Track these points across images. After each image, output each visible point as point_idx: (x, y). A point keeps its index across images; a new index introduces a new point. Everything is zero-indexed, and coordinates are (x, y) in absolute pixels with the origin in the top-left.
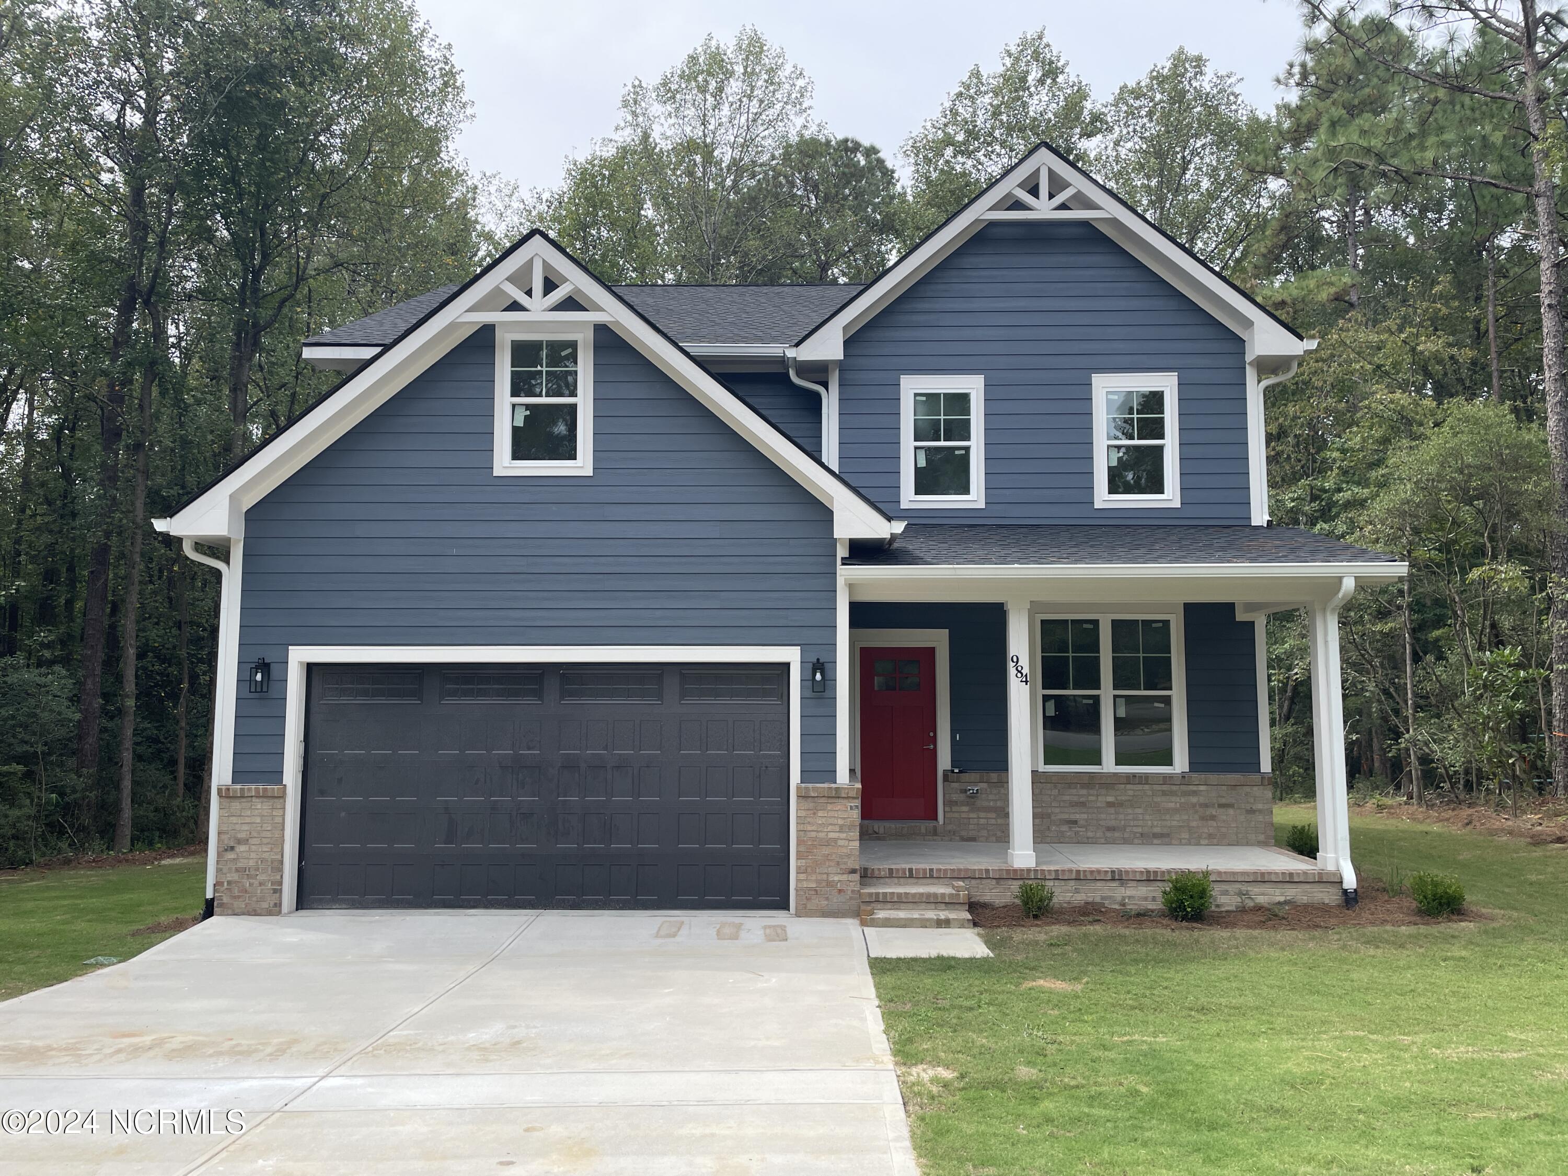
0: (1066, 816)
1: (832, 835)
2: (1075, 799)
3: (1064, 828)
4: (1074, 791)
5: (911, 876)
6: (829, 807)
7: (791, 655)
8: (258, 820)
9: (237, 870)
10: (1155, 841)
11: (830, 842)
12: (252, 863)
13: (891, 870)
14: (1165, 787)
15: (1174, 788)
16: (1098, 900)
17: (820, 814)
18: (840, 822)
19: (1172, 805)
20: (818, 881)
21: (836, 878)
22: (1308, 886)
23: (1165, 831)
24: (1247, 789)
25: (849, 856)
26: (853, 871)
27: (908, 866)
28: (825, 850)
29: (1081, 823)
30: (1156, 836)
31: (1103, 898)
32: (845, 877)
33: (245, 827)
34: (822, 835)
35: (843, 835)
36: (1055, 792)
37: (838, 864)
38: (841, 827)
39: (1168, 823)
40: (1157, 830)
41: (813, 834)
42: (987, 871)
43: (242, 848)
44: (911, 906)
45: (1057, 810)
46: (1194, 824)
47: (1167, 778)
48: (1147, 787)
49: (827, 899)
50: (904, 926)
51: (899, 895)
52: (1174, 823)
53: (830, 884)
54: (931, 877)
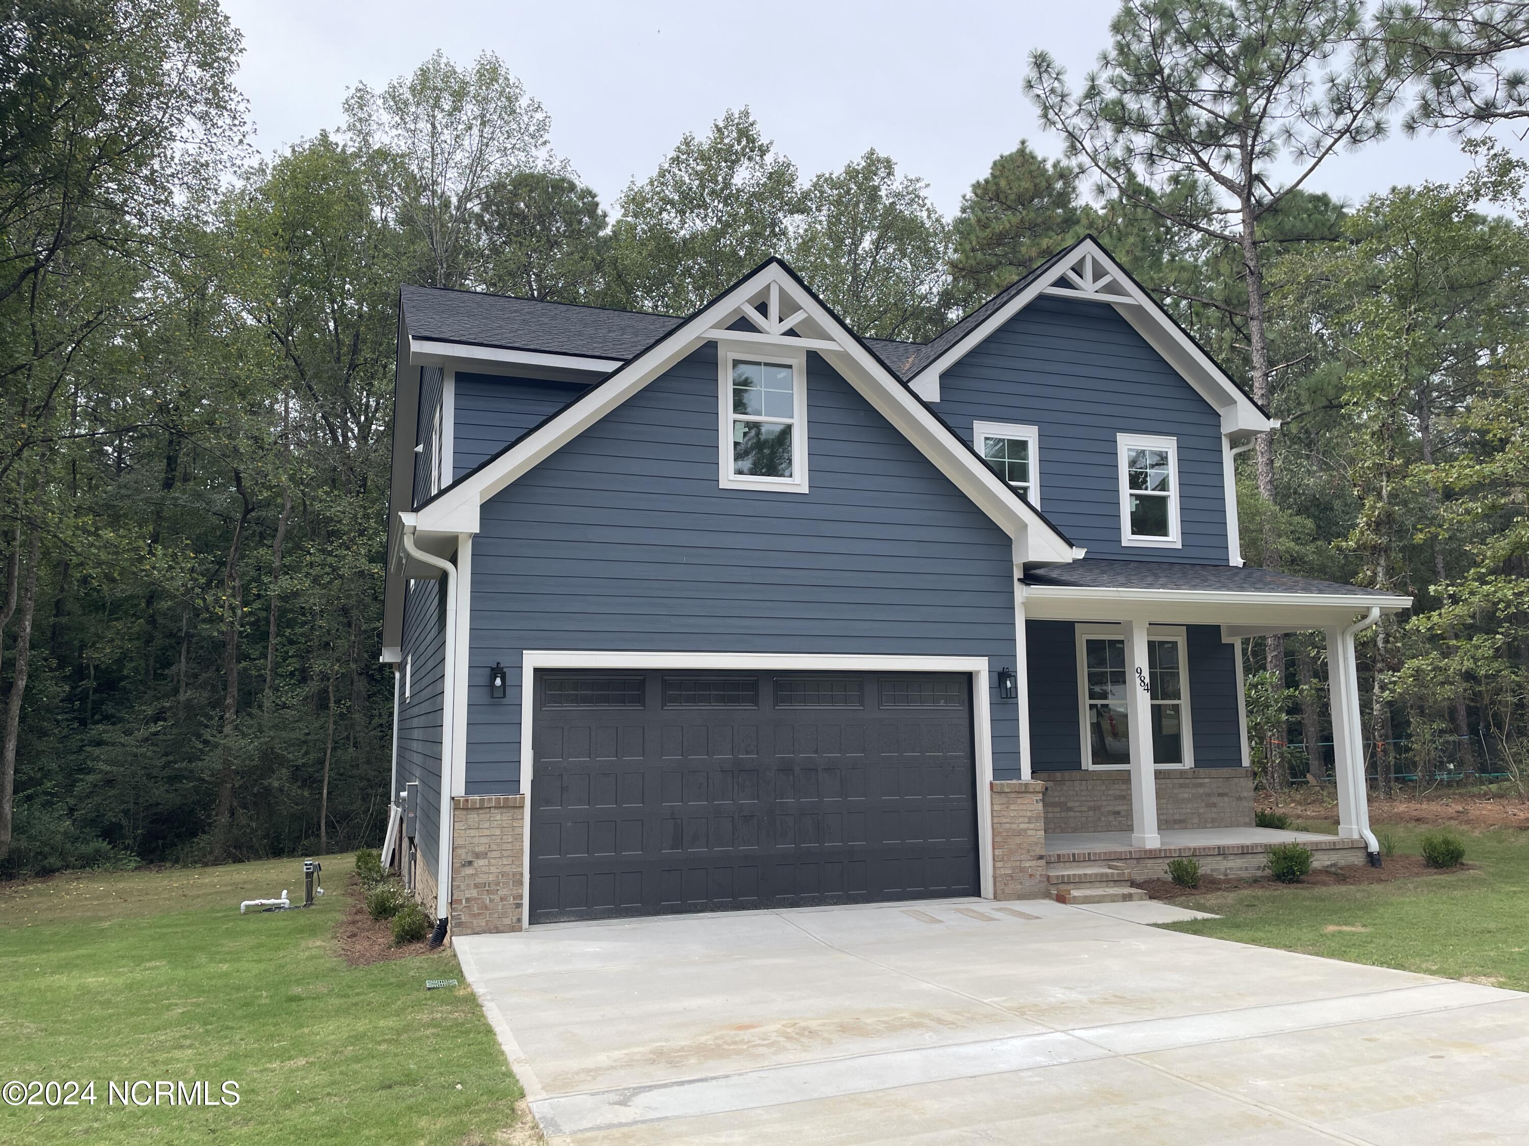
0: (1111, 808)
1: (1022, 826)
2: (1118, 793)
3: (1111, 818)
4: (1117, 786)
5: (1074, 861)
6: (1019, 801)
7: (979, 665)
8: (498, 832)
9: (476, 886)
10: (1176, 826)
11: (1020, 833)
12: (491, 878)
13: (1059, 856)
14: (1181, 781)
15: (1187, 781)
16: (1209, 872)
17: (1012, 807)
18: (1029, 814)
19: (1186, 795)
20: (1013, 868)
21: (1027, 865)
22: (1344, 852)
23: (1182, 817)
24: (1236, 780)
25: (1036, 844)
26: (1041, 857)
27: (1071, 852)
28: (1018, 840)
29: (1123, 813)
30: (1176, 822)
31: (1212, 870)
32: (1034, 863)
33: (484, 840)
34: (1014, 826)
35: (1031, 826)
36: (1103, 788)
37: (1028, 851)
38: (1030, 818)
39: (1184, 811)
40: (1177, 817)
41: (1008, 826)
42: (1130, 852)
43: (481, 862)
44: (1088, 885)
45: (1105, 803)
46: (1201, 811)
47: (1182, 773)
48: (1168, 781)
49: (1021, 883)
50: (1098, 902)
51: (1080, 876)
52: (1189, 811)
53: (1022, 870)
54: (1090, 860)
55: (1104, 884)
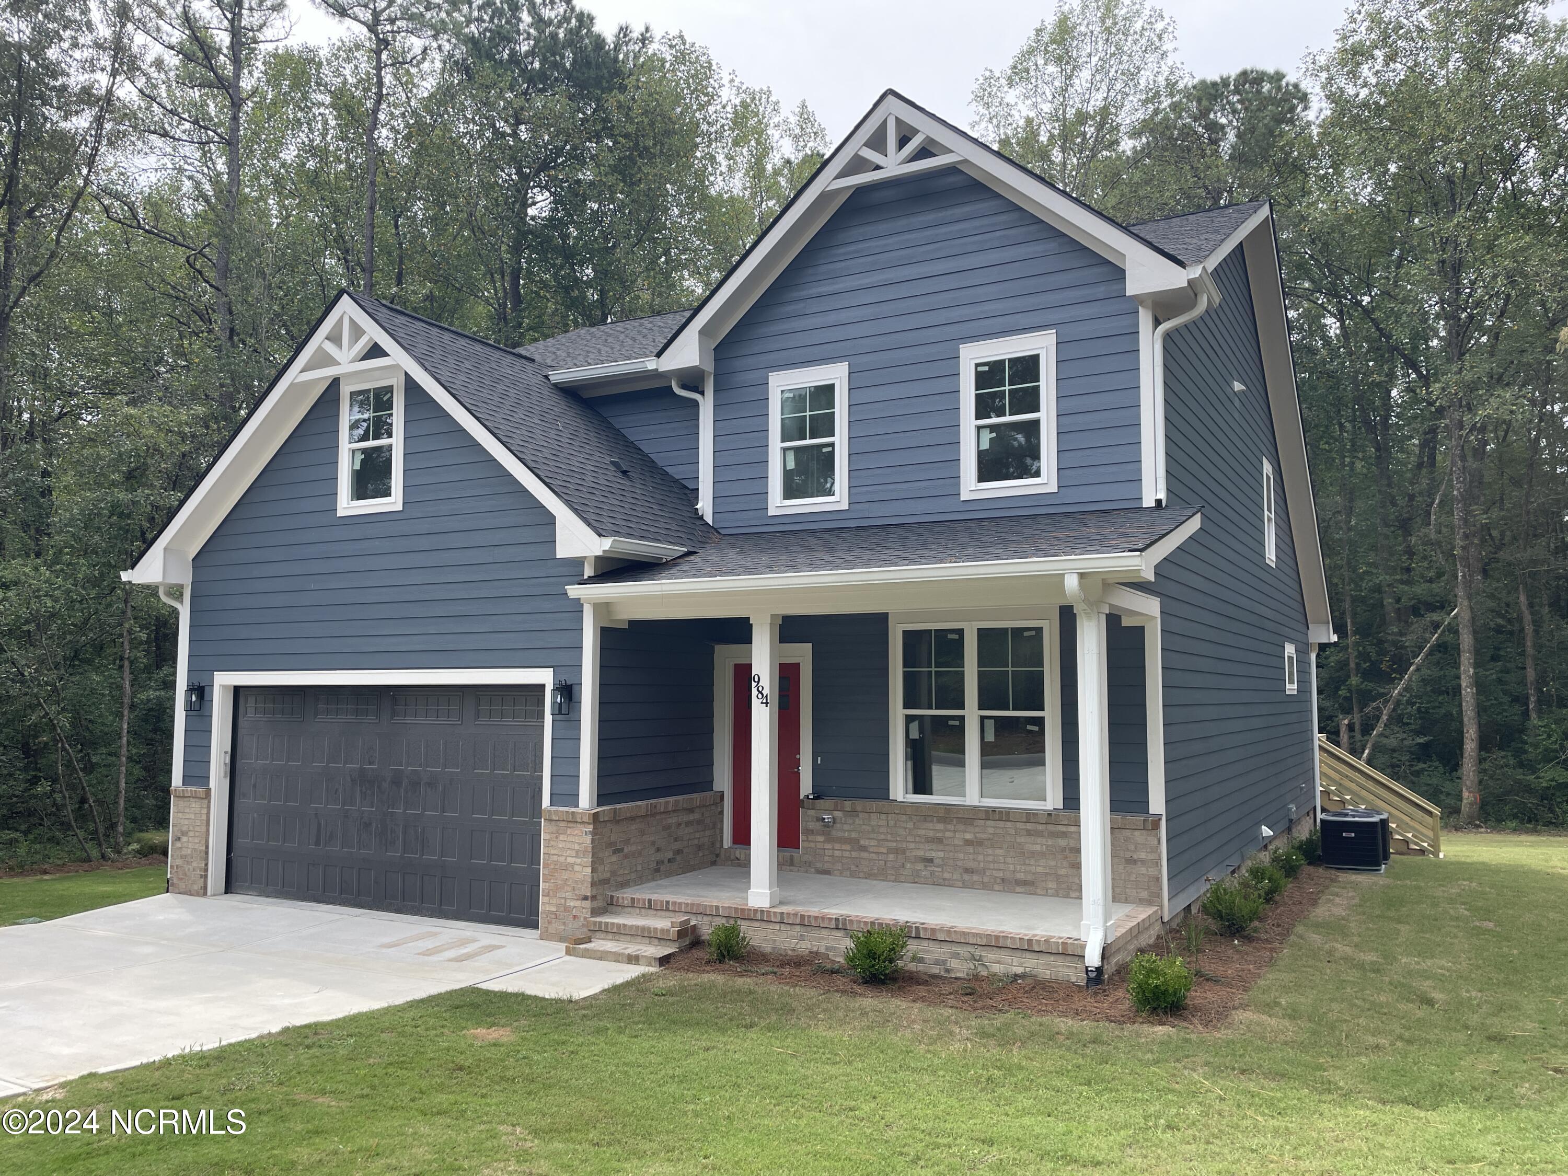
0: (921, 853)
1: (570, 860)
2: (931, 834)
3: (920, 866)
4: (930, 825)
5: (650, 908)
6: (569, 831)
7: (544, 677)
8: (192, 816)
9: (181, 857)
10: (1018, 889)
11: (568, 867)
12: (189, 852)
13: (633, 899)
14: (1029, 826)
15: (1040, 827)
16: (822, 950)
17: (562, 837)
18: (577, 847)
19: (1038, 848)
20: (558, 906)
21: (572, 904)
22: (1052, 958)
23: (1029, 878)
24: (1128, 833)
25: (582, 882)
26: (585, 898)
27: (647, 897)
28: (565, 875)
29: (936, 861)
30: (1020, 883)
31: (827, 948)
32: (578, 903)
33: (186, 822)
34: (562, 859)
35: (579, 861)
36: (910, 825)
37: (574, 889)
38: (577, 852)
39: (1033, 869)
40: (1021, 876)
41: (555, 858)
43: (184, 839)
45: (912, 846)
46: (1062, 872)
47: (1030, 816)
48: (1009, 824)
49: (564, 924)
50: (601, 959)
51: (619, 926)
52: (1040, 869)
53: (567, 909)
54: (667, 910)
55: (647, 940)
